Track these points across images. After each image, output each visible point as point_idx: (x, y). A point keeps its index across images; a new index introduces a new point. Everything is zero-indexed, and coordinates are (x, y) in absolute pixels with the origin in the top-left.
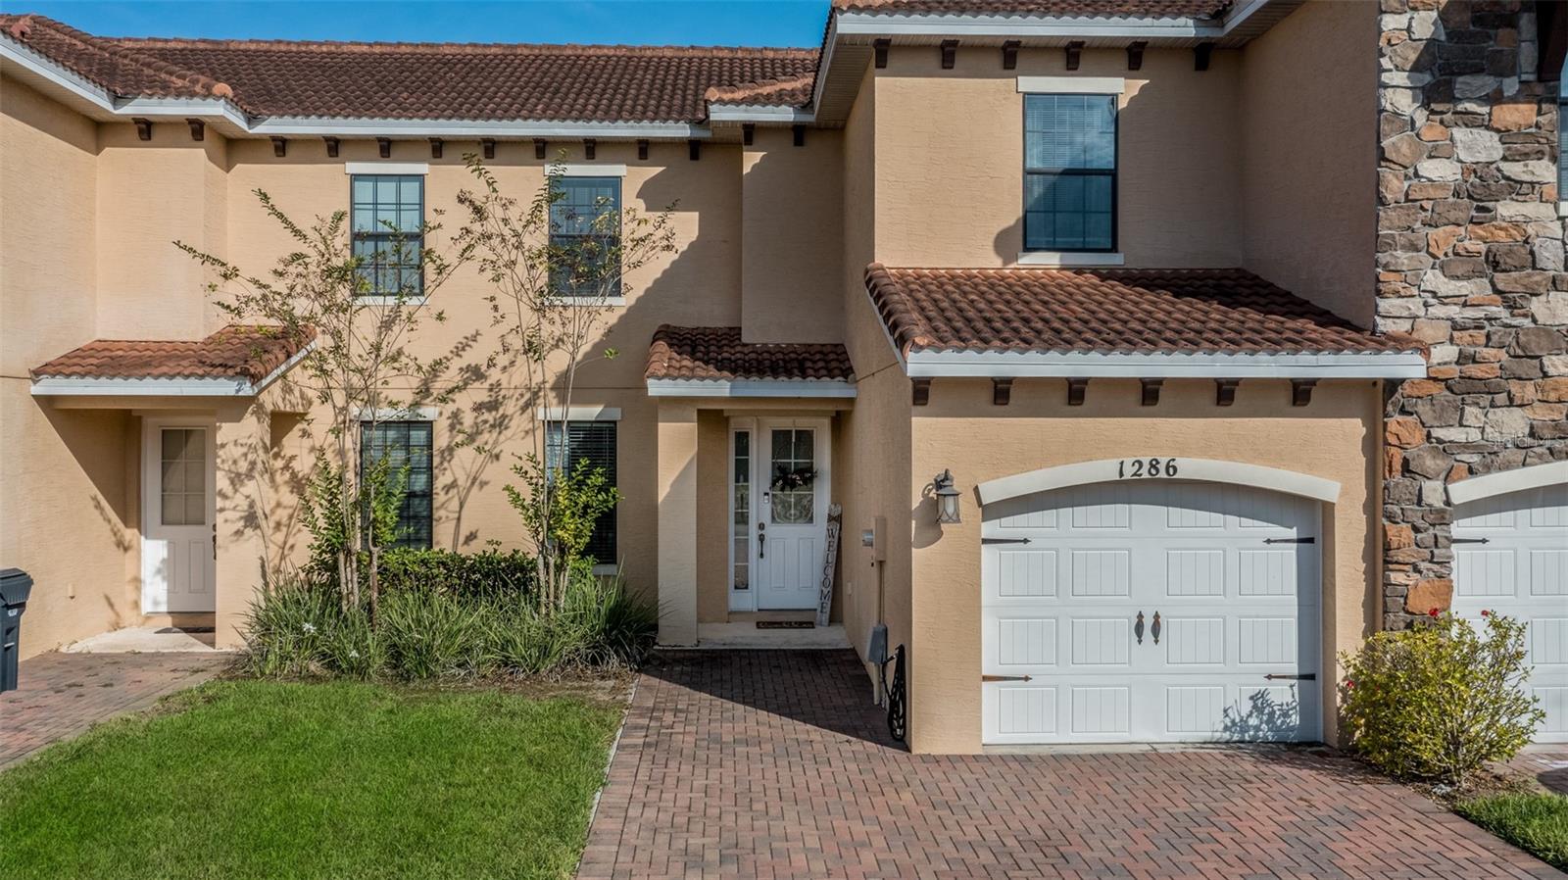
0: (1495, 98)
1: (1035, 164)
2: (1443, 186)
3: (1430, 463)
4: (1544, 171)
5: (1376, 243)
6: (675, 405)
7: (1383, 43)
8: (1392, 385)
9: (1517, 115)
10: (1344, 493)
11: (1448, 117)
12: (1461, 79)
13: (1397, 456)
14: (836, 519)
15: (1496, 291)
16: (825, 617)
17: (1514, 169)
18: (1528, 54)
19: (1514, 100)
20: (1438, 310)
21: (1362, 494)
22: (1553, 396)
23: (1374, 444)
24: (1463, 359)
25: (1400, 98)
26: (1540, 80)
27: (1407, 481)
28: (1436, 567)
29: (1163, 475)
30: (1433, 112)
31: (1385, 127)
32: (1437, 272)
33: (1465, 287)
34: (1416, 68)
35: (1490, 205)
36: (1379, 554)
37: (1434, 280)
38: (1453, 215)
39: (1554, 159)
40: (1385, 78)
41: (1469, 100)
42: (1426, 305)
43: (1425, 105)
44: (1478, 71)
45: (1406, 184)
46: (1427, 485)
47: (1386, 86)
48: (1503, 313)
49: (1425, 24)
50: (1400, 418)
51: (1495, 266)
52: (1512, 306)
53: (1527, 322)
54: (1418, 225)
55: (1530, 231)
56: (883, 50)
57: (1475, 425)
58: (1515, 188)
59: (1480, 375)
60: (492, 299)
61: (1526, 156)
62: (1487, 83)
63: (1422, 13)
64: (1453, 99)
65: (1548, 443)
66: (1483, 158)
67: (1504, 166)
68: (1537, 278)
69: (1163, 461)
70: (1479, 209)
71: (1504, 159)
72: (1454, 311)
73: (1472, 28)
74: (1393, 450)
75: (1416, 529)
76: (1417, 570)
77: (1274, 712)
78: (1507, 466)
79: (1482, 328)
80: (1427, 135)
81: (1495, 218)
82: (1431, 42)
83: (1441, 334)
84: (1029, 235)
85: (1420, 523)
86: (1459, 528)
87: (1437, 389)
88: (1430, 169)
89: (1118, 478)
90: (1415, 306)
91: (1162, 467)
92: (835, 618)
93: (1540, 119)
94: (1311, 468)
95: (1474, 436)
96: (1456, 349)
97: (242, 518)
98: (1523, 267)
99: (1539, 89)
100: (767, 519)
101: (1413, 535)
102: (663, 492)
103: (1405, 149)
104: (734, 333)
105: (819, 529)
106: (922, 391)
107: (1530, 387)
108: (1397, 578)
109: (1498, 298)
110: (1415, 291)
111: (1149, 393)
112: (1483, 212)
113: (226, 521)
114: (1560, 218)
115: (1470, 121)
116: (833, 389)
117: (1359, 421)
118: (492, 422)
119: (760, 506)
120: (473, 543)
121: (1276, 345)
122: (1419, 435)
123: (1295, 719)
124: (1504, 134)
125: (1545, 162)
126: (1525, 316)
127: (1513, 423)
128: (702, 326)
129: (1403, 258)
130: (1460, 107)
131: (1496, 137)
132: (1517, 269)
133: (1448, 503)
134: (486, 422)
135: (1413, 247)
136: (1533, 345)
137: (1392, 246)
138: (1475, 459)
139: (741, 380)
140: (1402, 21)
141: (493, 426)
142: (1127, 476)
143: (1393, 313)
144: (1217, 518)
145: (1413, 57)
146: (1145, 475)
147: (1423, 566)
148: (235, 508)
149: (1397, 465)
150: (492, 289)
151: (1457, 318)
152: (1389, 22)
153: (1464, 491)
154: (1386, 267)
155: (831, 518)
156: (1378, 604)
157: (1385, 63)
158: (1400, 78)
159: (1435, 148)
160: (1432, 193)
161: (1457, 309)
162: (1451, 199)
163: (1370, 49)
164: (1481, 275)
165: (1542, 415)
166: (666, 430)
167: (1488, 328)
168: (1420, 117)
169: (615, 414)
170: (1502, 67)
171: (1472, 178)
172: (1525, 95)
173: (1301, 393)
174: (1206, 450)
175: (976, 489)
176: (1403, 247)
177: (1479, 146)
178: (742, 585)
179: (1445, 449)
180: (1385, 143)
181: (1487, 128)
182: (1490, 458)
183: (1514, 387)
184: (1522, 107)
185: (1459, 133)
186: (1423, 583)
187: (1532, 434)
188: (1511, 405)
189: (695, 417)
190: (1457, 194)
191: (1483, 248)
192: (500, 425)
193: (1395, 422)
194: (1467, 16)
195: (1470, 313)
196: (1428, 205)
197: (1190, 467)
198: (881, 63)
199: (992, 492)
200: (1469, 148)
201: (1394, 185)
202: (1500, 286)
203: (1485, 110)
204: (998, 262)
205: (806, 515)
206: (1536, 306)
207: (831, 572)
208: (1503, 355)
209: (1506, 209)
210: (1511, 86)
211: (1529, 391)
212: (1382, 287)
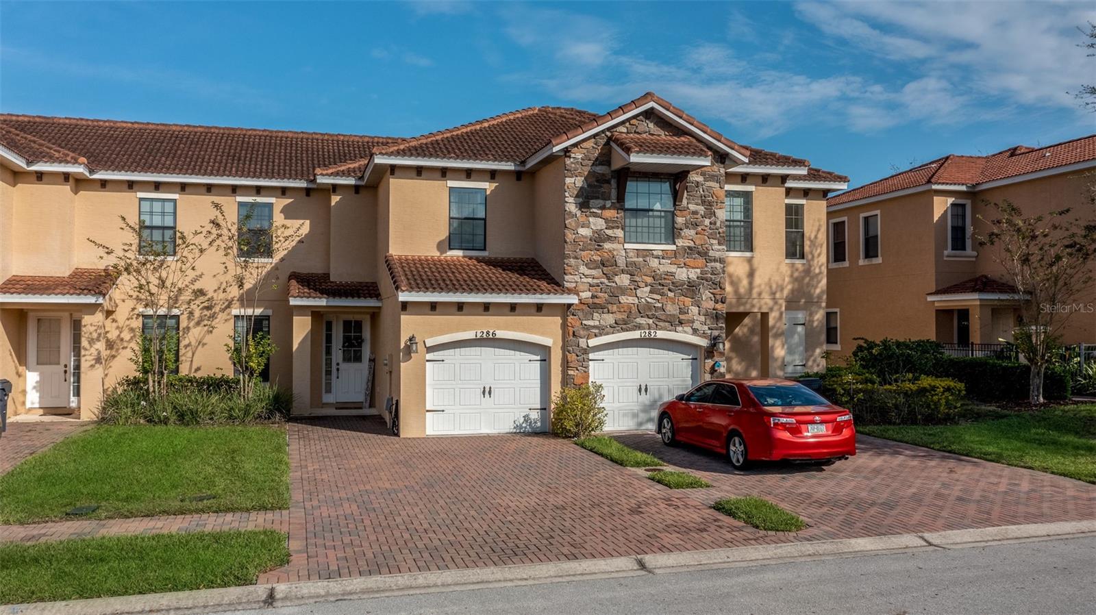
0: (603, 208)
1: (454, 214)
2: (586, 237)
3: (582, 332)
4: (619, 233)
5: (564, 256)
6: (302, 310)
7: (566, 187)
8: (570, 305)
9: (610, 213)
10: (554, 343)
11: (588, 213)
12: (592, 201)
13: (571, 330)
14: (372, 360)
15: (604, 274)
16: (367, 405)
17: (609, 232)
18: (614, 193)
19: (609, 209)
20: (585, 280)
21: (560, 343)
22: (622, 310)
23: (564, 326)
24: (593, 297)
25: (571, 207)
26: (618, 202)
27: (574, 339)
28: (584, 369)
29: (491, 336)
30: (582, 212)
31: (566, 216)
32: (585, 267)
33: (594, 272)
34: (577, 196)
35: (601, 244)
36: (566, 364)
37: (583, 269)
38: (589, 247)
39: (622, 229)
40: (566, 199)
41: (594, 208)
42: (581, 278)
43: (580, 209)
44: (597, 198)
45: (574, 236)
46: (581, 340)
47: (567, 202)
48: (606, 281)
49: (579, 182)
50: (572, 317)
51: (603, 265)
52: (609, 279)
53: (614, 284)
54: (578, 250)
55: (615, 253)
56: (393, 169)
57: (596, 320)
58: (609, 239)
59: (598, 302)
60: (224, 263)
61: (613, 228)
62: (600, 202)
63: (579, 178)
64: (589, 208)
65: (621, 326)
66: (599, 228)
67: (606, 231)
68: (617, 270)
69: (491, 332)
70: (598, 245)
71: (606, 228)
72: (590, 280)
73: (596, 183)
74: (569, 328)
75: (577, 356)
76: (577, 370)
77: (531, 422)
78: (607, 334)
79: (599, 286)
80: (581, 220)
81: (603, 249)
82: (582, 188)
83: (586, 287)
84: (450, 243)
85: (579, 354)
86: (591, 356)
87: (584, 307)
88: (583, 232)
89: (475, 337)
90: (577, 278)
91: (491, 334)
92: (372, 405)
93: (618, 215)
94: (543, 334)
95: (597, 323)
96: (591, 293)
97: (94, 359)
98: (613, 266)
99: (618, 205)
100: (340, 360)
101: (576, 357)
102: (295, 346)
103: (573, 224)
104: (326, 276)
105: (365, 365)
106: (405, 306)
107: (615, 306)
108: (570, 372)
109: (604, 276)
110: (577, 273)
111: (486, 307)
112: (599, 248)
113: (86, 361)
114: (625, 249)
115: (595, 215)
116: (372, 303)
117: (559, 318)
118: (208, 315)
119: (337, 354)
120: (199, 372)
121: (528, 291)
122: (578, 324)
123: (539, 424)
124: (606, 220)
125: (620, 230)
126: (613, 282)
127: (609, 319)
128: (311, 272)
129: (572, 261)
130: (591, 211)
131: (604, 221)
132: (611, 266)
133: (588, 346)
134: (206, 315)
135: (576, 258)
136: (616, 292)
137: (569, 257)
138: (597, 331)
139: (331, 299)
140: (572, 180)
141: (209, 317)
142: (478, 337)
143: (569, 281)
144: (512, 352)
145: (576, 193)
146: (485, 337)
147: (579, 368)
148: (91, 355)
149: (571, 333)
150: (224, 259)
151: (591, 282)
152: (568, 181)
153: (593, 342)
154: (567, 264)
155: (370, 360)
156: (565, 381)
157: (567, 194)
158: (571, 200)
159: (584, 224)
160: (582, 240)
161: (591, 279)
162: (589, 242)
163: (562, 189)
164: (599, 268)
165: (619, 316)
166: (296, 320)
167: (601, 286)
168: (579, 213)
169: (269, 312)
170: (606, 197)
171: (596, 235)
172: (613, 207)
173: (539, 308)
174: (507, 328)
175: (424, 341)
176: (573, 258)
177: (598, 223)
178: (329, 391)
179: (587, 328)
180: (566, 222)
181: (601, 218)
182: (602, 331)
183: (610, 307)
184: (611, 211)
185: (591, 219)
186: (579, 374)
187: (616, 323)
188: (609, 313)
189: (310, 314)
190: (591, 240)
191: (600, 259)
192: (213, 316)
193: (570, 318)
194: (594, 179)
195: (595, 281)
196: (581, 243)
197: (501, 334)
198: (392, 173)
199: (430, 343)
200: (594, 224)
201: (570, 236)
202: (605, 272)
203: (600, 212)
204: (438, 254)
205: (358, 359)
206: (617, 279)
207: (370, 384)
208: (606, 295)
209: (607, 246)
210: (608, 204)
211: (615, 308)
212: (566, 271)
